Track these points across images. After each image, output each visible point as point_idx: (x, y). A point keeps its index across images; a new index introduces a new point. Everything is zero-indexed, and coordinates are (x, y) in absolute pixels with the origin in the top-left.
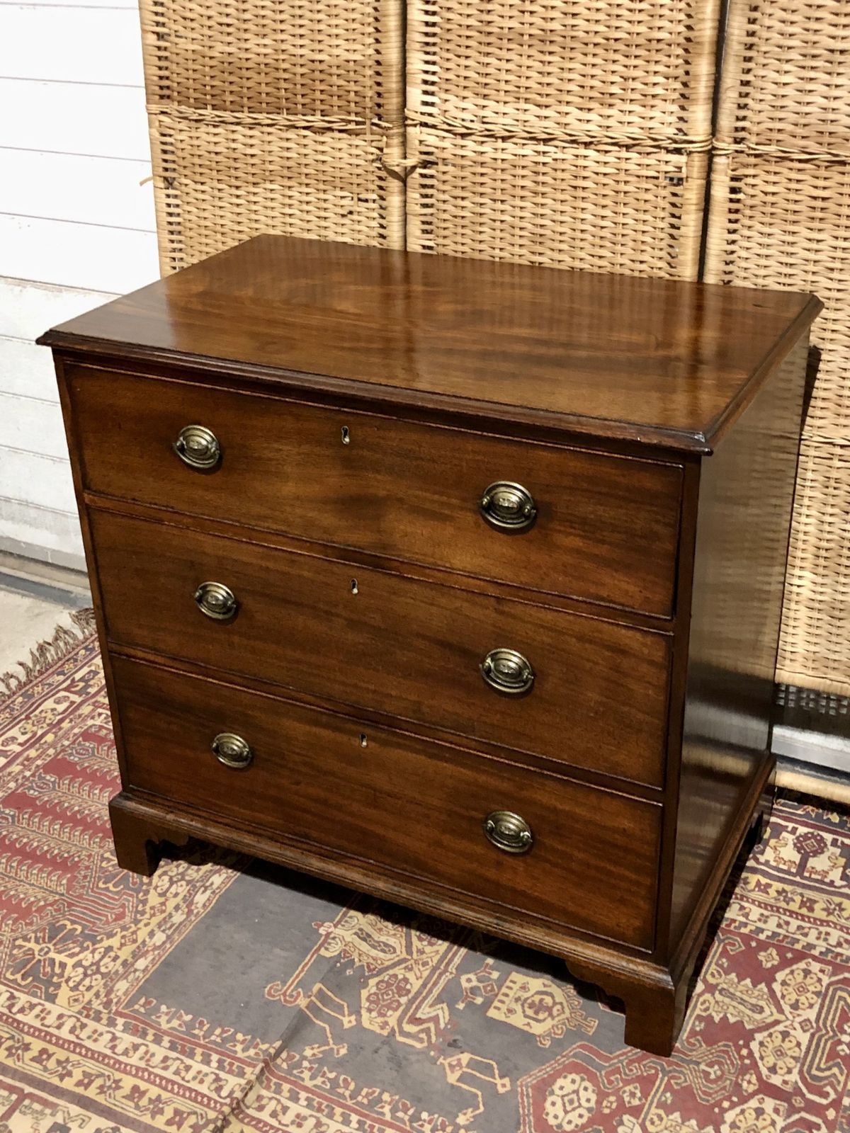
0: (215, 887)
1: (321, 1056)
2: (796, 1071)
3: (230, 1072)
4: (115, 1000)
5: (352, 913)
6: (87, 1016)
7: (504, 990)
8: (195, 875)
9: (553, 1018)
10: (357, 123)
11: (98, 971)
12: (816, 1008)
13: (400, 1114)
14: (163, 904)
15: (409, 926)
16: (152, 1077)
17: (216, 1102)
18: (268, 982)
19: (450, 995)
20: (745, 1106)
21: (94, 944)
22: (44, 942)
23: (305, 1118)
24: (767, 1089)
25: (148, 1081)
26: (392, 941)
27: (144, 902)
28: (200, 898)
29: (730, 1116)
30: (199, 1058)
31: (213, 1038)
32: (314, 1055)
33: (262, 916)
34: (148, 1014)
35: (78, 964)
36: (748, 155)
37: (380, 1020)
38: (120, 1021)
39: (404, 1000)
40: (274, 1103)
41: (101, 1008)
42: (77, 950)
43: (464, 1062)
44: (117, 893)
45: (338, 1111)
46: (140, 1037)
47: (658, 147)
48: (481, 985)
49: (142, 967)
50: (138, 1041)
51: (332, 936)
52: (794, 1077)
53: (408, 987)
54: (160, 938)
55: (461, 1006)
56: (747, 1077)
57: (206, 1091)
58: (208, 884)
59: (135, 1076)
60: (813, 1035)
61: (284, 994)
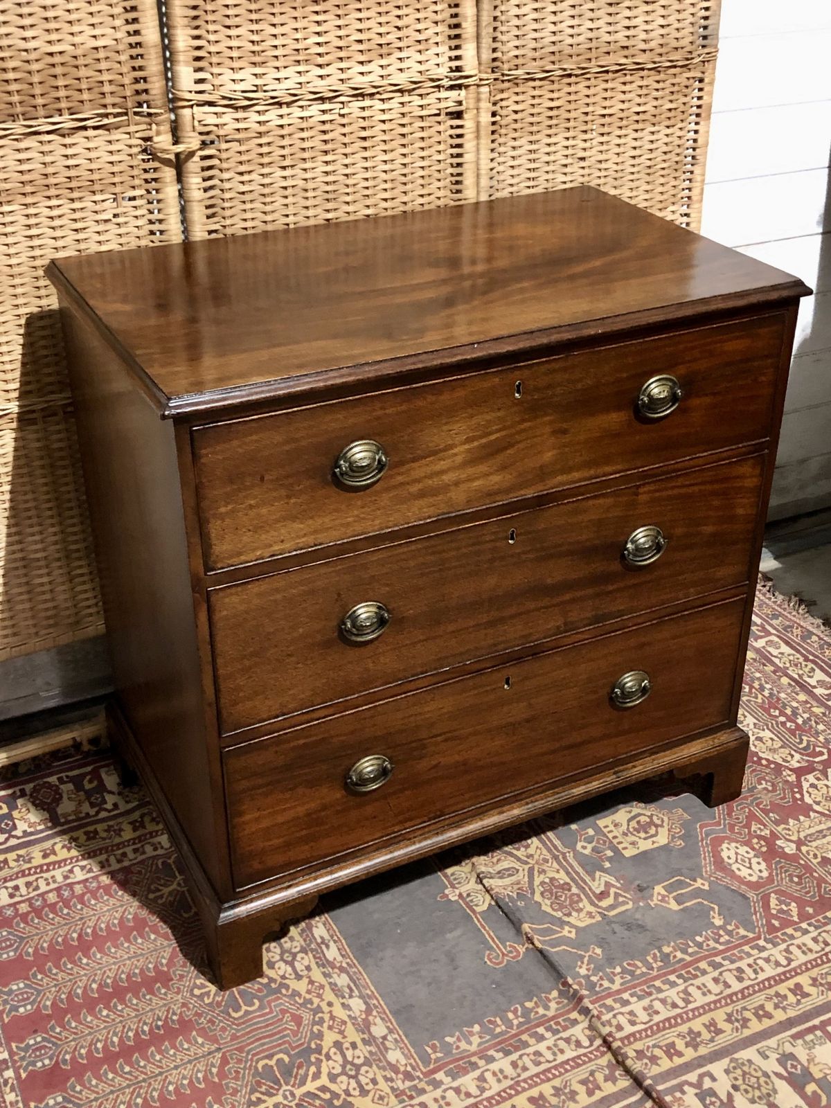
0: (327, 937)
1: (592, 966)
2: (793, 752)
3: (565, 1029)
4: (409, 1069)
5: (449, 871)
6: (411, 1098)
7: (610, 836)
8: (295, 944)
9: (662, 826)
10: (116, 115)
11: (358, 1067)
12: (746, 714)
13: (690, 950)
14: (311, 982)
15: (498, 848)
16: (530, 1082)
17: (591, 1052)
18: (482, 959)
19: (592, 865)
20: (805, 790)
21: (320, 1053)
22: (278, 1090)
23: (651, 1006)
24: (800, 772)
25: (531, 1087)
26: (505, 864)
27: (296, 993)
28: (332, 953)
29: (808, 800)
30: (532, 1041)
31: (515, 1022)
32: (588, 970)
33: (398, 925)
34: (448, 1053)
35: (333, 1078)
36: (503, 81)
37: (582, 915)
38: (440, 1076)
39: (575, 890)
40: (620, 1017)
41: (408, 1084)
42: (313, 1069)
43: (663, 892)
44: (261, 1008)
45: (658, 983)
46: (474, 1070)
47: (438, 87)
48: (594, 844)
49: (385, 1031)
50: (477, 1073)
51: (465, 895)
52: (797, 756)
53: (562, 882)
54: (357, 1005)
55: (607, 865)
56: (784, 773)
57: (574, 1054)
58: (319, 940)
59: (518, 1093)
60: (768, 729)
61: (503, 954)
